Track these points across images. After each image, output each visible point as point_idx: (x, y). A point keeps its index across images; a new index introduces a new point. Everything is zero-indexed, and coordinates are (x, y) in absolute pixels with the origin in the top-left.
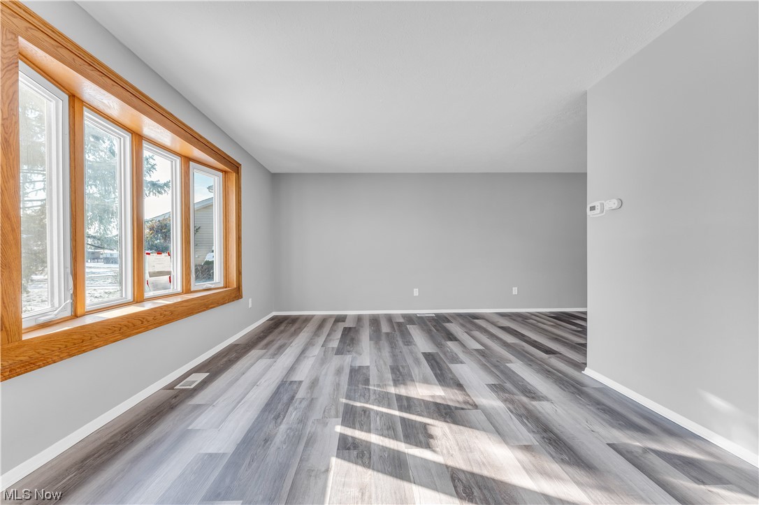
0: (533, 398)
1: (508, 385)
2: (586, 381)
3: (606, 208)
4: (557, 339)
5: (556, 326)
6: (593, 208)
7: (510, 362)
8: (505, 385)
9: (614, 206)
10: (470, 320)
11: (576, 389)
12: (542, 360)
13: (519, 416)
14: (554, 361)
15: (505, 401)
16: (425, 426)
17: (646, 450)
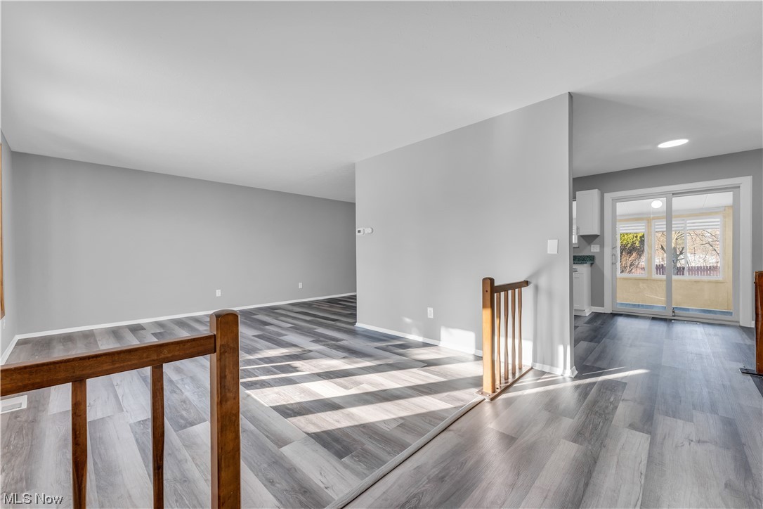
0: (337, 341)
1: (321, 339)
2: (357, 329)
3: (366, 232)
4: (335, 313)
5: (331, 307)
6: (359, 231)
7: (315, 329)
8: (319, 339)
9: (370, 232)
10: (271, 311)
11: (353, 333)
12: (332, 325)
13: (335, 349)
14: (339, 324)
15: (324, 345)
16: (289, 365)
17: (388, 346)
